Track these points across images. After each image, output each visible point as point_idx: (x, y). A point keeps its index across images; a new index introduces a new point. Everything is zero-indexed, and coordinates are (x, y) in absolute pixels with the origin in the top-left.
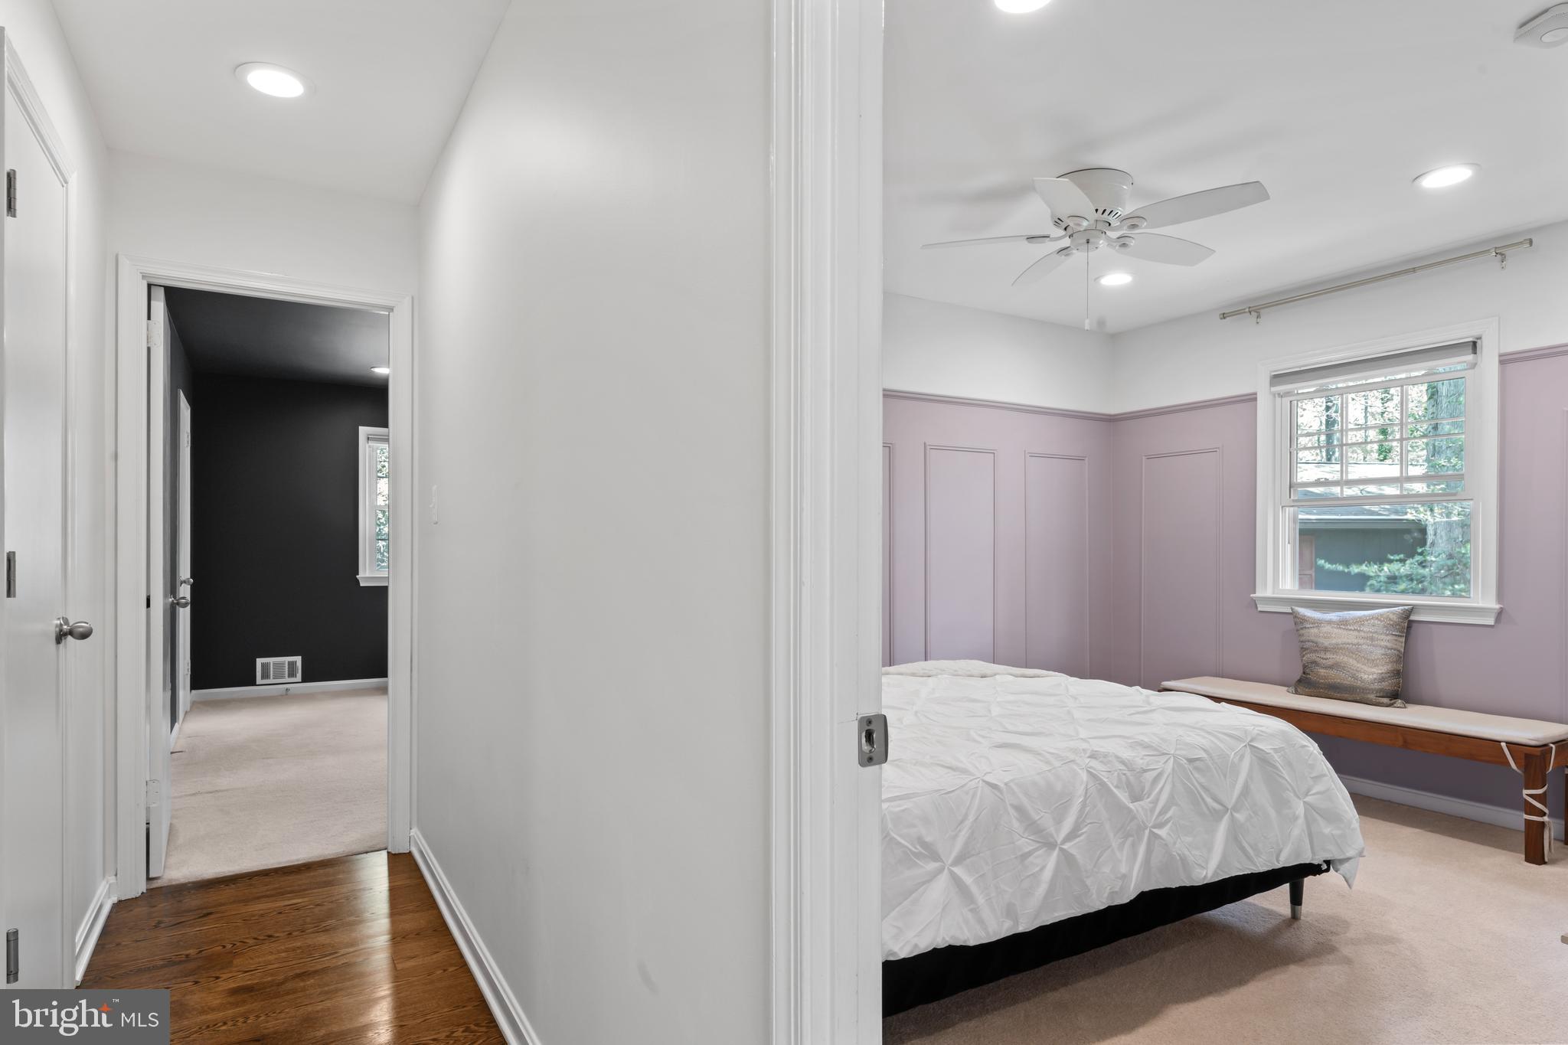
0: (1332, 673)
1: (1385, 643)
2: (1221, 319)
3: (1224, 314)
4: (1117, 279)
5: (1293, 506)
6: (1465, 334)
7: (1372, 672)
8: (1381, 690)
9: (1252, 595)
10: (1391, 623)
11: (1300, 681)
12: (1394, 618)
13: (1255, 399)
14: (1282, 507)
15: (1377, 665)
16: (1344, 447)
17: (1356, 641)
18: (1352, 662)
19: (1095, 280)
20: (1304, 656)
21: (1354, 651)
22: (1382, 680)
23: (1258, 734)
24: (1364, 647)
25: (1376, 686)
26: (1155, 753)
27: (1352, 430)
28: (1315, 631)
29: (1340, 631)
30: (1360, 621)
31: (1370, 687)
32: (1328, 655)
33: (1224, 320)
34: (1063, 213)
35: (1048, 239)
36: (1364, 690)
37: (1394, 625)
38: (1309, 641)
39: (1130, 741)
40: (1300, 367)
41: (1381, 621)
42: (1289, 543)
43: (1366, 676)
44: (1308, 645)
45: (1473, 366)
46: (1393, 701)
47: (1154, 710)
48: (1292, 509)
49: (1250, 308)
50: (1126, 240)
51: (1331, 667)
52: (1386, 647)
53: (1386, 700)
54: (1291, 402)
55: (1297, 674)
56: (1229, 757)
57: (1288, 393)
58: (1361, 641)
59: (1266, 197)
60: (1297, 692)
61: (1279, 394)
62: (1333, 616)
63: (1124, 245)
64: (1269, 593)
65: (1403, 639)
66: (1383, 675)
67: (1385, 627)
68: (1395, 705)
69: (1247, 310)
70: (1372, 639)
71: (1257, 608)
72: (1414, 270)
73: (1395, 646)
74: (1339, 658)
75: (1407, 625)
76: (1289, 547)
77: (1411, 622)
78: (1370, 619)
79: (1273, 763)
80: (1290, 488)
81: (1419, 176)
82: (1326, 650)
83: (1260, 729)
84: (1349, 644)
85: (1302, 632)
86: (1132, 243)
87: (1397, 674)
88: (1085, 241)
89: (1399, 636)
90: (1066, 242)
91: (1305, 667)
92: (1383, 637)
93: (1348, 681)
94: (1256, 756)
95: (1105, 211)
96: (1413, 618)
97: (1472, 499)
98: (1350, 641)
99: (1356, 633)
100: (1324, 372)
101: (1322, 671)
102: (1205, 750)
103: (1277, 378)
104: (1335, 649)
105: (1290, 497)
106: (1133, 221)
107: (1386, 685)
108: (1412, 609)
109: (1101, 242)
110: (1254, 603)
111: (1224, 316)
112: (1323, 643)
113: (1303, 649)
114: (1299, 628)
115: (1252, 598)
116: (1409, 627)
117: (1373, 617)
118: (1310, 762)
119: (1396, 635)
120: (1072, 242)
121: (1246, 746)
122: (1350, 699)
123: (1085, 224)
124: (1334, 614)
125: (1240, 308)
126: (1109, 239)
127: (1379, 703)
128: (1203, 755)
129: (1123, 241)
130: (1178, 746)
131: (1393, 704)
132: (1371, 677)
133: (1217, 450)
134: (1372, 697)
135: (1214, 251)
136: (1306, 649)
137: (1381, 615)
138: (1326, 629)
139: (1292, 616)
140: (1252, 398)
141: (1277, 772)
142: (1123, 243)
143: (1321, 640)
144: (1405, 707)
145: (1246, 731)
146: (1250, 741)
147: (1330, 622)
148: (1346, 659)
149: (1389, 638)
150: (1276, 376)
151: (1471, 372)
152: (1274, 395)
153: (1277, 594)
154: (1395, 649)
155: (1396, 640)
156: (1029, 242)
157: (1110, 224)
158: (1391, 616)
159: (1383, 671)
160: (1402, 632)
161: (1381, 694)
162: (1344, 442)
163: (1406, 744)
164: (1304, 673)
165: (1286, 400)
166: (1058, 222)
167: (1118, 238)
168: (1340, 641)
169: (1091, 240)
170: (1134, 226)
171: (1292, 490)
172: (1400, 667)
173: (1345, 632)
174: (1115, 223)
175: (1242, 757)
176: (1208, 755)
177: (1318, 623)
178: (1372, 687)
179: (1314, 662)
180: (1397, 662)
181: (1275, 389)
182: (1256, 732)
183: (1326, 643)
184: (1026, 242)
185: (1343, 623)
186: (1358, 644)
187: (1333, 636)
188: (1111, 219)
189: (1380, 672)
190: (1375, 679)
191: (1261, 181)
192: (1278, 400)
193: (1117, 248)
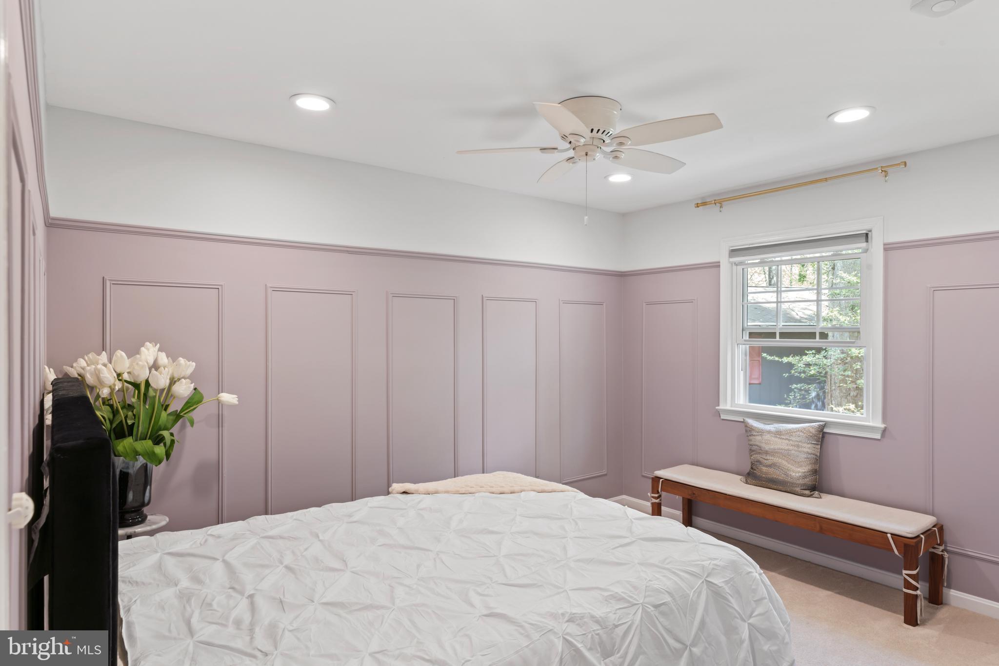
0: (771, 470)
1: (807, 450)
2: (696, 207)
3: (698, 204)
4: (620, 178)
5: (744, 344)
6: (861, 228)
7: (798, 471)
8: (804, 485)
9: (717, 408)
10: (811, 434)
11: (749, 474)
12: (813, 431)
13: (719, 266)
14: (737, 344)
15: (801, 466)
16: (779, 304)
17: (787, 448)
18: (784, 463)
19: (605, 177)
20: (751, 456)
21: (786, 455)
22: (805, 477)
23: (713, 569)
24: (793, 452)
25: (801, 482)
26: (626, 605)
27: (784, 291)
28: (759, 438)
29: (776, 439)
30: (790, 432)
31: (797, 482)
32: (768, 457)
33: (697, 208)
34: (567, 131)
35: (556, 150)
36: (793, 484)
37: (813, 436)
38: (755, 445)
39: (606, 594)
40: (750, 245)
41: (804, 433)
42: (742, 370)
43: (794, 474)
44: (754, 448)
45: (866, 251)
46: (812, 493)
47: (633, 542)
48: (744, 346)
49: (715, 200)
50: (618, 154)
51: (770, 466)
52: (808, 453)
53: (807, 492)
54: (743, 269)
55: (747, 468)
56: (689, 596)
57: (741, 262)
58: (791, 448)
59: (720, 126)
60: (747, 483)
61: (735, 263)
62: (772, 427)
63: (616, 157)
64: (728, 407)
65: (819, 447)
66: (806, 473)
67: (807, 437)
68: (814, 496)
69: (713, 202)
70: (798, 446)
71: (720, 416)
72: (826, 180)
73: (813, 452)
74: (776, 460)
75: (822, 436)
76: (742, 373)
77: (824, 434)
78: (796, 431)
79: (724, 595)
80: (743, 330)
81: (832, 114)
82: (767, 453)
83: (715, 562)
84: (782, 449)
85: (751, 438)
86: (623, 156)
87: (815, 472)
88: (584, 154)
89: (816, 444)
90: (571, 153)
91: (752, 464)
92: (805, 445)
93: (782, 477)
94: (712, 591)
95: (599, 130)
96: (826, 430)
97: (865, 347)
98: (783, 447)
99: (787, 441)
100: (767, 249)
101: (764, 469)
102: (669, 593)
103: (734, 252)
104: (773, 453)
105: (743, 338)
106: (621, 140)
107: (808, 481)
108: (826, 424)
109: (598, 154)
110: (718, 413)
111: (697, 206)
112: (764, 448)
113: (751, 451)
114: (748, 435)
115: (717, 410)
116: (823, 437)
117: (798, 430)
118: (753, 587)
119: (814, 444)
120: (575, 153)
121: (703, 582)
122: (783, 490)
123: (582, 140)
124: (772, 426)
125: (710, 200)
126: (604, 153)
127: (803, 494)
128: (667, 599)
129: (615, 154)
130: (647, 593)
131: (812, 495)
132: (797, 474)
133: (693, 301)
134: (798, 489)
135: (685, 164)
136: (753, 451)
137: (804, 429)
138: (767, 437)
139: (743, 424)
140: (717, 265)
141: (727, 603)
142: (615, 156)
143: (763, 445)
144: (821, 498)
145: (703, 567)
146: (707, 577)
147: (769, 432)
148: (780, 460)
149: (809, 446)
150: (733, 251)
151: (865, 254)
152: (732, 264)
153: (734, 407)
154: (813, 454)
155: (814, 447)
156: (542, 152)
157: (604, 141)
158: (811, 430)
159: (806, 470)
160: (818, 441)
161: (804, 488)
162: (779, 300)
163: (821, 530)
164: (752, 468)
165: (740, 268)
166: (564, 137)
167: (611, 152)
168: (776, 447)
169: (589, 153)
170: (621, 144)
171: (744, 332)
172: (817, 467)
173: (780, 440)
174: (608, 141)
175: (700, 593)
176: (672, 597)
177: (761, 432)
178: (798, 482)
179: (758, 461)
180: (815, 463)
181: (732, 260)
182: (711, 567)
183: (766, 447)
184: (539, 152)
185: (778, 433)
186: (789, 450)
187: (772, 443)
188: (604, 137)
189: (803, 471)
190: (800, 476)
191: (715, 113)
192: (735, 267)
193: (611, 159)
